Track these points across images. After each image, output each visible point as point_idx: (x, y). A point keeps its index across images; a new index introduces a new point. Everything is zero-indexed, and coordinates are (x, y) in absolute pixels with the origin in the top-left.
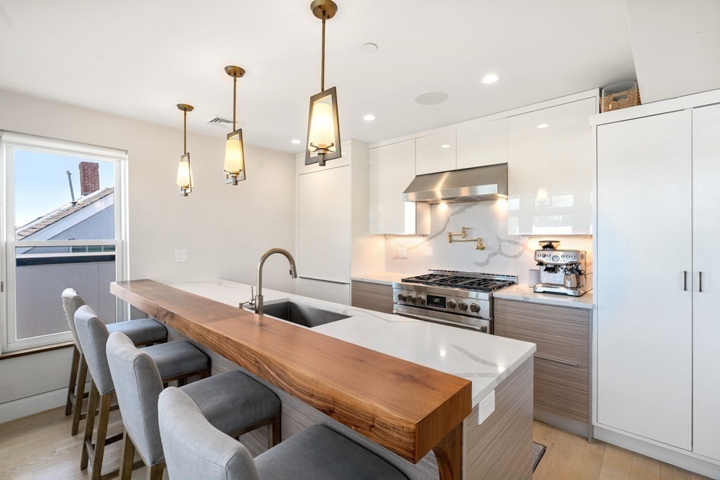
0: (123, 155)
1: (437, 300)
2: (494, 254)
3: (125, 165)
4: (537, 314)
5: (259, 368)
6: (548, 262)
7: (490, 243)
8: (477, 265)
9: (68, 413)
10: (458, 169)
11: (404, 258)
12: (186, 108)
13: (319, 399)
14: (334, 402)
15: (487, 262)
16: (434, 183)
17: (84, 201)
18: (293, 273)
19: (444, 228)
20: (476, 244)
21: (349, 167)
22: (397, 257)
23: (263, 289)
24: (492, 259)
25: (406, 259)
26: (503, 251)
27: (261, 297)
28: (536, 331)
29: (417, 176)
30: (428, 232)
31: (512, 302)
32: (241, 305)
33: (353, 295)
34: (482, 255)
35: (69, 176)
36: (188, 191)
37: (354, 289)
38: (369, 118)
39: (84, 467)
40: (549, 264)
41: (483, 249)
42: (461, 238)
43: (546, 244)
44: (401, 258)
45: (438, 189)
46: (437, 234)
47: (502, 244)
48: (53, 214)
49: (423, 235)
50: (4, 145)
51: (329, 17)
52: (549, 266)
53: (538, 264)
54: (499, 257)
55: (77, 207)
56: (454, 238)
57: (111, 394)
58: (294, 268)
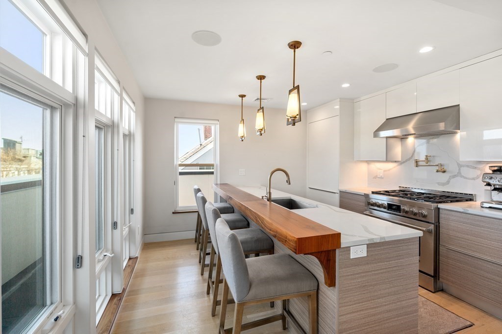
0: (217, 122)
1: (394, 207)
2: (454, 176)
3: (218, 126)
4: (476, 223)
5: (256, 220)
6: (495, 183)
7: (452, 167)
8: (439, 185)
9: (196, 242)
10: (418, 112)
11: (382, 178)
12: (242, 96)
13: (273, 231)
14: (277, 232)
15: (448, 182)
16: (408, 122)
17: (205, 144)
18: (289, 182)
19: (412, 156)
20: (437, 168)
21: (338, 117)
22: (376, 177)
23: (271, 189)
24: (452, 180)
25: (383, 178)
26: (463, 174)
27: (270, 193)
28: (474, 236)
29: (387, 119)
30: (400, 159)
31: (454, 212)
32: (263, 197)
33: (340, 201)
34: (443, 177)
35: (199, 131)
36: (243, 139)
37: (341, 197)
38: (346, 85)
39: (200, 262)
40: (497, 185)
41: (444, 172)
42: (424, 163)
43: (496, 168)
44: (379, 178)
45: (411, 127)
46: (406, 161)
47: (462, 168)
48: (193, 151)
49: (396, 162)
50: (176, 123)
51: (298, 48)
52: (498, 187)
53: (486, 185)
54: (458, 178)
55: (202, 146)
56: (420, 163)
57: (208, 230)
58: (289, 179)
